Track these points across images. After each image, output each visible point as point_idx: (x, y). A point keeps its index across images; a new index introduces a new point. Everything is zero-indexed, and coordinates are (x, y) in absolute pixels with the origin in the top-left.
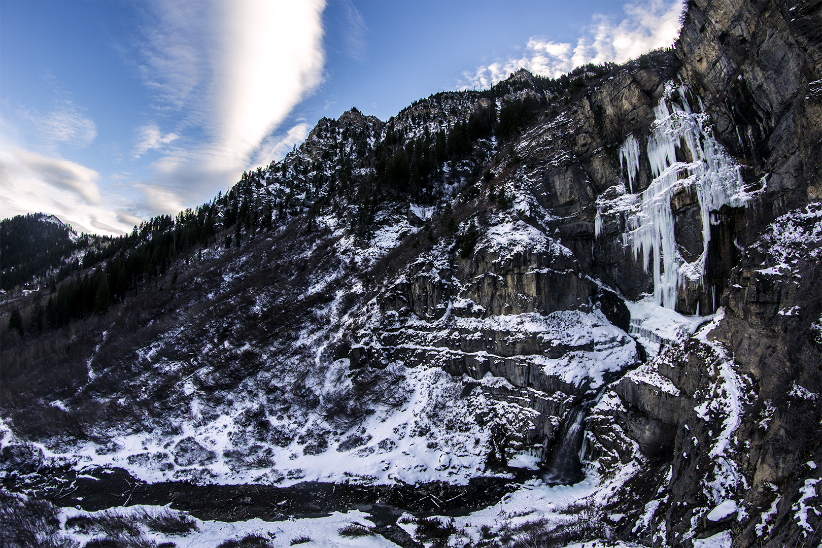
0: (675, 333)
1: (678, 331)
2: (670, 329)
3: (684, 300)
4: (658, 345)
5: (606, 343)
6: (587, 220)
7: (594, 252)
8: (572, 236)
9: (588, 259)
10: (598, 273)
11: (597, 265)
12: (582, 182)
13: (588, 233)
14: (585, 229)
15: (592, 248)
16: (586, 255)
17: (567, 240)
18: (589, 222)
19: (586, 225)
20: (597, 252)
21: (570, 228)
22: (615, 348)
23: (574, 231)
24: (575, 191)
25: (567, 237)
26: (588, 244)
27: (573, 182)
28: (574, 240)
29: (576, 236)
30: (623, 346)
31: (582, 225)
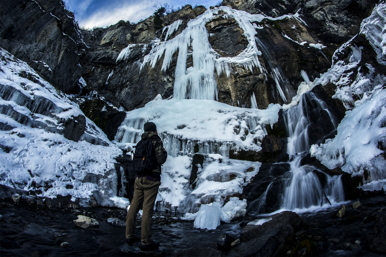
3: (227, 93)
5: (12, 95)
6: (116, 50)
7: (110, 79)
8: (95, 61)
9: (100, 81)
10: (105, 93)
11: (109, 90)
12: (126, 32)
13: (111, 61)
14: (110, 55)
15: (110, 75)
16: (100, 78)
17: (89, 65)
18: (117, 51)
19: (112, 53)
20: (114, 78)
21: (97, 53)
22: (26, 124)
23: (99, 57)
24: (116, 36)
25: (91, 62)
26: (107, 71)
27: (119, 32)
28: (96, 67)
29: (99, 64)
30: (66, 137)
31: (109, 52)
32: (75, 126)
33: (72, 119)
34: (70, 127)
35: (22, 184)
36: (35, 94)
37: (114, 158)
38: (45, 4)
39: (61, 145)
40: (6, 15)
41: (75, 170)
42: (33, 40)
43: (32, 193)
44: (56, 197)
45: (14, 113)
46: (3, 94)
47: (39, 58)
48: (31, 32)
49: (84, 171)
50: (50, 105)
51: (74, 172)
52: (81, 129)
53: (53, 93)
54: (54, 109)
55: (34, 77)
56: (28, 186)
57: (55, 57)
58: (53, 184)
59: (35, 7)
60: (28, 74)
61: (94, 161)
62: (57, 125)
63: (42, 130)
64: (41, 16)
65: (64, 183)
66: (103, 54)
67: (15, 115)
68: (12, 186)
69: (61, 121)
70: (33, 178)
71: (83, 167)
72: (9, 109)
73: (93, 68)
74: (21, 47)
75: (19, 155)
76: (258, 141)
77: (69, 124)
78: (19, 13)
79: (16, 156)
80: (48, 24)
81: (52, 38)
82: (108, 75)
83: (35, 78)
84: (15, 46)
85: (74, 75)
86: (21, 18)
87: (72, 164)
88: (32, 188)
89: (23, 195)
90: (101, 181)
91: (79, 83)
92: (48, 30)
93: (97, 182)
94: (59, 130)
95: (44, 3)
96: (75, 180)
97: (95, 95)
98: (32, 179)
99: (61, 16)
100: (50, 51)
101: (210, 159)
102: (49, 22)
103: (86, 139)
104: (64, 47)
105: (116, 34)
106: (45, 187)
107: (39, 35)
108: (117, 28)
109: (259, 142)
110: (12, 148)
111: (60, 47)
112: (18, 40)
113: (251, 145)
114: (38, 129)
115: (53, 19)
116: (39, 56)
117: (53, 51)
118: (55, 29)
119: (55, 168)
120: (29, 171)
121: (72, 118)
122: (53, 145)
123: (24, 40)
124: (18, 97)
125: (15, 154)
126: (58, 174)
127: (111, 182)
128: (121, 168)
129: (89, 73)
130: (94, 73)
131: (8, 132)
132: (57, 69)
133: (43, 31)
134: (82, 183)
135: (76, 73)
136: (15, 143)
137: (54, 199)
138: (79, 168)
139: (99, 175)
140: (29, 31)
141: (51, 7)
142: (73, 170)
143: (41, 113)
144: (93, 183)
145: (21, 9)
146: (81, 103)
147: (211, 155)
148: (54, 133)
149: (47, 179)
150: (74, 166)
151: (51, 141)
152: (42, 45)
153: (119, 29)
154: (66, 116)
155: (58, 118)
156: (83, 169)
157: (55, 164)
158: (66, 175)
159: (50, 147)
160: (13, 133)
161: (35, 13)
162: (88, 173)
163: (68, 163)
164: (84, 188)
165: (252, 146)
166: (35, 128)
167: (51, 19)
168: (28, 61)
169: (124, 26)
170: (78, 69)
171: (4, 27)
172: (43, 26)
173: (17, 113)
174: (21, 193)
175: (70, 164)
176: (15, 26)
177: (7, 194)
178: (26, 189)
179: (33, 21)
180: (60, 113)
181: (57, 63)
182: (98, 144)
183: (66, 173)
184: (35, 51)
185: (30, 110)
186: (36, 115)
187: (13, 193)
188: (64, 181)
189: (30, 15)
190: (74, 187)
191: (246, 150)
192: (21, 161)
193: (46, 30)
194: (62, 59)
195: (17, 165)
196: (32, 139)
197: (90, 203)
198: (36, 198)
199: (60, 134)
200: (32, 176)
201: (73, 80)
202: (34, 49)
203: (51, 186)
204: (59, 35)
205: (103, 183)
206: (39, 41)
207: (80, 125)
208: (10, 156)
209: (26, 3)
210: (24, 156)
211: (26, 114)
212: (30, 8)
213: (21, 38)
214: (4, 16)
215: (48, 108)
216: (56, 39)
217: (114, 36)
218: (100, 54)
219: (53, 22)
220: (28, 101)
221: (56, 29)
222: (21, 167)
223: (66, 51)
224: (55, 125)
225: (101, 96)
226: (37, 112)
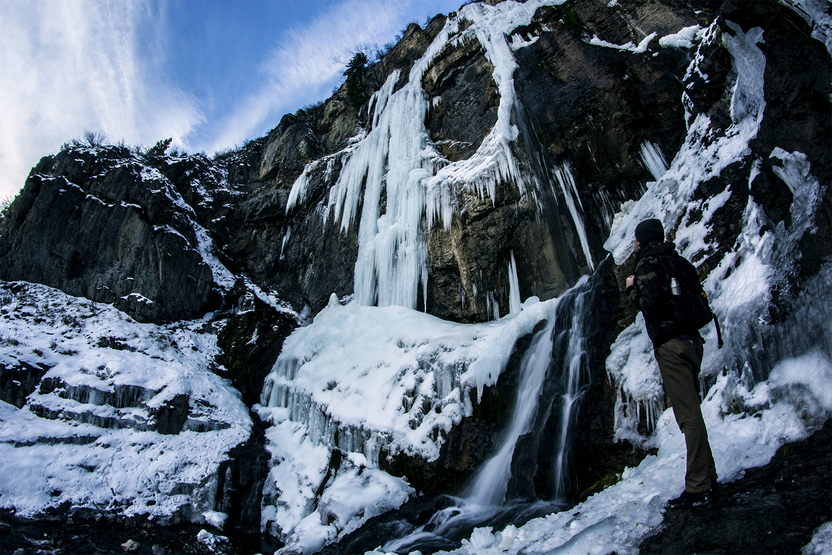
0: (398, 395)
1: (409, 382)
2: (380, 381)
3: (451, 269)
4: (322, 455)
5: (89, 396)
6: (283, 186)
7: (288, 246)
8: (255, 219)
9: (269, 258)
10: (279, 282)
11: (287, 269)
12: (298, 138)
13: (279, 210)
14: (274, 201)
15: (285, 239)
16: (268, 251)
17: (246, 228)
18: (286, 188)
19: (278, 194)
20: (292, 245)
21: (252, 203)
22: (112, 427)
23: (258, 210)
24: (282, 152)
25: (247, 222)
26: (279, 232)
27: (286, 142)
28: (258, 228)
29: (263, 221)
30: (160, 432)
31: (272, 195)
32: (170, 415)
33: (164, 406)
34: (164, 417)
35: (103, 505)
36: (115, 383)
37: (225, 453)
38: (108, 191)
39: (152, 446)
40: (59, 243)
41: (162, 482)
42: (113, 259)
43: (114, 511)
44: (133, 515)
45: (95, 420)
46: (78, 397)
47: (129, 287)
48: (105, 248)
49: (173, 480)
50: (136, 393)
51: (160, 484)
52: (181, 415)
53: (151, 356)
54: (143, 395)
55: (119, 341)
56: (110, 505)
57: (152, 274)
58: (134, 501)
59: (94, 208)
60: (109, 339)
61: (191, 464)
62: (147, 419)
63: (131, 430)
64: (109, 216)
65: (146, 499)
66: (263, 202)
67: (97, 421)
68: (95, 508)
69: (152, 412)
70: (116, 497)
71: (172, 476)
72: (88, 415)
73: (254, 231)
74: (98, 280)
75: (103, 472)
76: (439, 433)
77: (162, 414)
78: (76, 230)
79: (100, 474)
80: (125, 225)
81: (140, 243)
82: (281, 239)
83: (120, 343)
84: (91, 282)
85: (199, 284)
86: (82, 236)
87: (160, 474)
88: (113, 507)
89: (105, 514)
90: (195, 491)
91: (218, 287)
92: (128, 234)
93: (190, 493)
94: (150, 425)
95: (106, 190)
96: (159, 494)
97: (250, 301)
98: (114, 498)
99: (142, 197)
100: (142, 268)
101: (348, 462)
102: (125, 220)
103: (189, 428)
104: (161, 253)
105: (281, 149)
106: (126, 504)
107: (118, 248)
108: (282, 133)
109: (440, 438)
110: (95, 467)
111: (155, 254)
112: (93, 267)
113: (423, 442)
114: (126, 429)
115: (129, 211)
116: (128, 285)
117: (146, 267)
118: (138, 225)
119: (137, 483)
120: (112, 489)
121: (165, 404)
122: (143, 449)
123: (100, 266)
124: (95, 397)
125: (99, 473)
126: (140, 490)
127: (208, 491)
128: (229, 470)
129: (247, 247)
130: (256, 244)
131: (93, 444)
132: (163, 291)
133: (121, 239)
134: (168, 497)
135: (201, 280)
136: (98, 460)
137: (131, 517)
138: (167, 478)
139: (193, 484)
140: (102, 249)
141: (120, 191)
142: (159, 482)
143: (129, 406)
144: (185, 494)
145: (76, 221)
146: (219, 332)
147: (352, 456)
148: (145, 431)
149: (128, 497)
150: (162, 476)
151: (140, 444)
152: (128, 263)
153: (285, 135)
154: (157, 404)
155: (148, 409)
156: (172, 478)
157: (138, 478)
158: (150, 489)
159: (139, 453)
160: (98, 445)
161: (98, 216)
162: (177, 484)
163: (155, 473)
164: (170, 502)
165: (424, 446)
166: (124, 429)
167: (125, 214)
168: (115, 300)
169: (295, 125)
170: (202, 271)
171: (65, 260)
172: (117, 231)
173: (99, 417)
174: (102, 513)
175: (157, 474)
176: (79, 251)
177: (91, 515)
178: (108, 508)
179: (101, 231)
180: (151, 398)
181: (159, 283)
182: (210, 429)
183: (149, 487)
184: (120, 277)
185: (114, 406)
186: (122, 410)
187: (96, 513)
188: (146, 497)
189: (93, 224)
190: (157, 503)
191: (409, 454)
192: (105, 480)
193: (125, 236)
194: (164, 273)
195: (100, 485)
196: (118, 446)
197: (172, 520)
198: (117, 516)
199: (152, 430)
200: (114, 495)
201: (200, 292)
202: (118, 275)
203: (132, 504)
204: (149, 233)
205: (197, 493)
206: (122, 258)
207: (179, 409)
208: (94, 474)
209: (80, 206)
210: (108, 473)
211: (109, 415)
212: (88, 212)
213: (95, 263)
214: (58, 246)
215: (135, 397)
216: (147, 241)
217: (277, 155)
218: (258, 203)
219: (131, 216)
220: (108, 396)
221: (140, 226)
222: (105, 486)
223: (166, 259)
224: (145, 420)
225: (272, 289)
226: (123, 407)
